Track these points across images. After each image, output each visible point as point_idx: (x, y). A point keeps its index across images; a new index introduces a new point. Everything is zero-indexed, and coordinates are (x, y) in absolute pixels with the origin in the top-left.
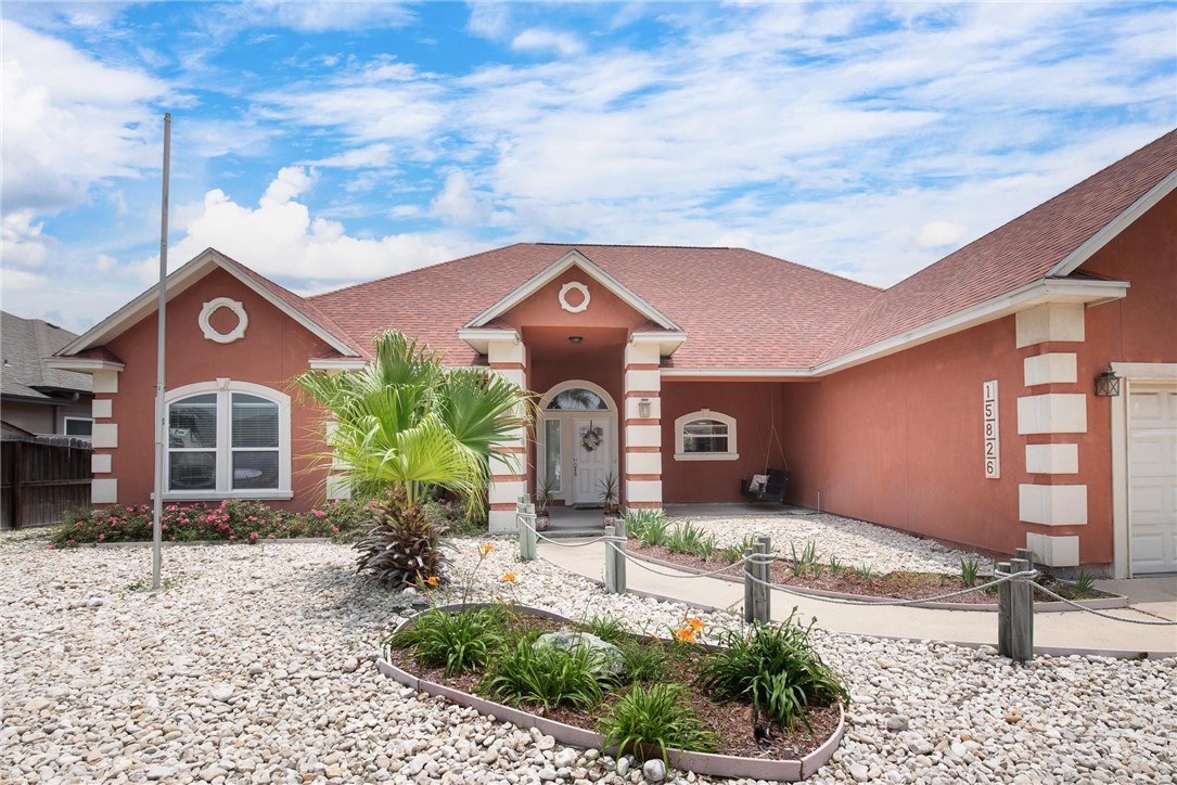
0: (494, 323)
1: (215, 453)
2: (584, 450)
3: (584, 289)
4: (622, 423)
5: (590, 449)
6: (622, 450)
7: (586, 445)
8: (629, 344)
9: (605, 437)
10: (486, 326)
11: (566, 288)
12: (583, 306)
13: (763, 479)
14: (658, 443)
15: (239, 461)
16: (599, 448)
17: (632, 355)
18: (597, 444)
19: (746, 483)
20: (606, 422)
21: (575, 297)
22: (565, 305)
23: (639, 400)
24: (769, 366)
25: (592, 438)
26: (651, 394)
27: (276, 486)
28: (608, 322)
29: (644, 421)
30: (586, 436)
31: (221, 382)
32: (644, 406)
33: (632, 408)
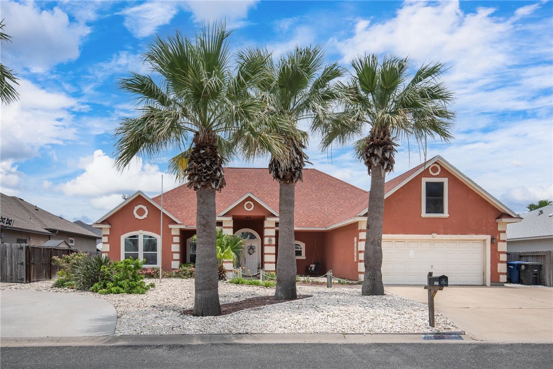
0: (226, 215)
1: (138, 254)
2: (248, 255)
3: (252, 203)
4: (263, 246)
5: (251, 254)
6: (263, 254)
7: (249, 253)
8: (265, 221)
9: (256, 250)
10: (222, 216)
11: (246, 203)
12: (252, 209)
13: (314, 266)
14: (275, 252)
15: (145, 256)
16: (254, 254)
17: (266, 224)
18: (253, 252)
19: (307, 267)
20: (256, 243)
21: (249, 206)
22: (246, 209)
23: (268, 238)
24: (312, 227)
25: (251, 250)
26: (272, 236)
27: (156, 264)
28: (259, 214)
29: (270, 245)
30: (249, 249)
31: (141, 231)
32: (270, 240)
33: (266, 241)
